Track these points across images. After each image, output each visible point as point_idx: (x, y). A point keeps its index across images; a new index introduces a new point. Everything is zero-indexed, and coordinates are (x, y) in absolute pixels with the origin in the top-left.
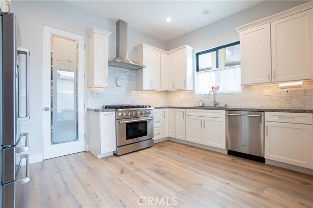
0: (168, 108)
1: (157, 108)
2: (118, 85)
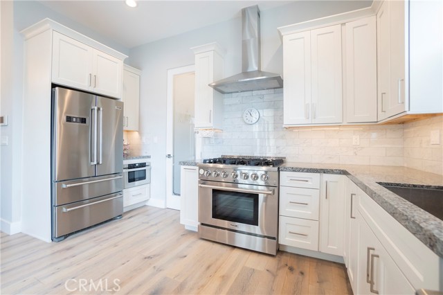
0: (344, 173)
1: (299, 171)
2: (247, 121)
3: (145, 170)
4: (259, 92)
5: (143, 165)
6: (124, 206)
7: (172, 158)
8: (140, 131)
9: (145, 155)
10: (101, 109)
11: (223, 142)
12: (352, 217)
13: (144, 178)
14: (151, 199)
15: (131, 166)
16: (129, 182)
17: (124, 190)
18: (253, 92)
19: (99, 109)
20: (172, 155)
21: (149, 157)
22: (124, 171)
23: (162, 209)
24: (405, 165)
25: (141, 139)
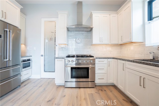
0: (113, 58)
1: (101, 59)
2: (78, 42)
3: (30, 62)
4: (82, 32)
5: (29, 60)
6: (21, 80)
7: (43, 57)
8: (25, 44)
9: (29, 55)
10: (11, 31)
11: (68, 49)
12: (123, 70)
13: (29, 66)
14: (32, 75)
15: (24, 61)
16: (23, 68)
17: (21, 73)
18: (80, 32)
19: (10, 31)
20: (43, 55)
21: (31, 56)
22: (21, 63)
23: (39, 79)
24: (122, 56)
25: (26, 48)
